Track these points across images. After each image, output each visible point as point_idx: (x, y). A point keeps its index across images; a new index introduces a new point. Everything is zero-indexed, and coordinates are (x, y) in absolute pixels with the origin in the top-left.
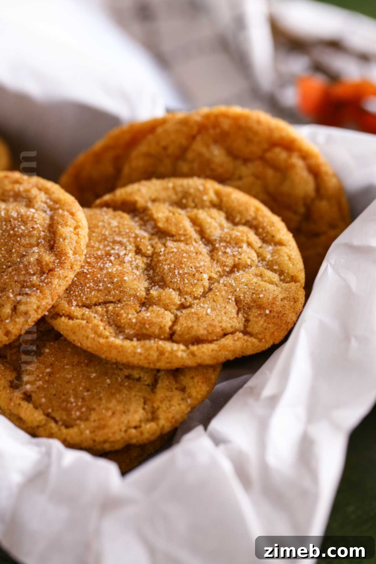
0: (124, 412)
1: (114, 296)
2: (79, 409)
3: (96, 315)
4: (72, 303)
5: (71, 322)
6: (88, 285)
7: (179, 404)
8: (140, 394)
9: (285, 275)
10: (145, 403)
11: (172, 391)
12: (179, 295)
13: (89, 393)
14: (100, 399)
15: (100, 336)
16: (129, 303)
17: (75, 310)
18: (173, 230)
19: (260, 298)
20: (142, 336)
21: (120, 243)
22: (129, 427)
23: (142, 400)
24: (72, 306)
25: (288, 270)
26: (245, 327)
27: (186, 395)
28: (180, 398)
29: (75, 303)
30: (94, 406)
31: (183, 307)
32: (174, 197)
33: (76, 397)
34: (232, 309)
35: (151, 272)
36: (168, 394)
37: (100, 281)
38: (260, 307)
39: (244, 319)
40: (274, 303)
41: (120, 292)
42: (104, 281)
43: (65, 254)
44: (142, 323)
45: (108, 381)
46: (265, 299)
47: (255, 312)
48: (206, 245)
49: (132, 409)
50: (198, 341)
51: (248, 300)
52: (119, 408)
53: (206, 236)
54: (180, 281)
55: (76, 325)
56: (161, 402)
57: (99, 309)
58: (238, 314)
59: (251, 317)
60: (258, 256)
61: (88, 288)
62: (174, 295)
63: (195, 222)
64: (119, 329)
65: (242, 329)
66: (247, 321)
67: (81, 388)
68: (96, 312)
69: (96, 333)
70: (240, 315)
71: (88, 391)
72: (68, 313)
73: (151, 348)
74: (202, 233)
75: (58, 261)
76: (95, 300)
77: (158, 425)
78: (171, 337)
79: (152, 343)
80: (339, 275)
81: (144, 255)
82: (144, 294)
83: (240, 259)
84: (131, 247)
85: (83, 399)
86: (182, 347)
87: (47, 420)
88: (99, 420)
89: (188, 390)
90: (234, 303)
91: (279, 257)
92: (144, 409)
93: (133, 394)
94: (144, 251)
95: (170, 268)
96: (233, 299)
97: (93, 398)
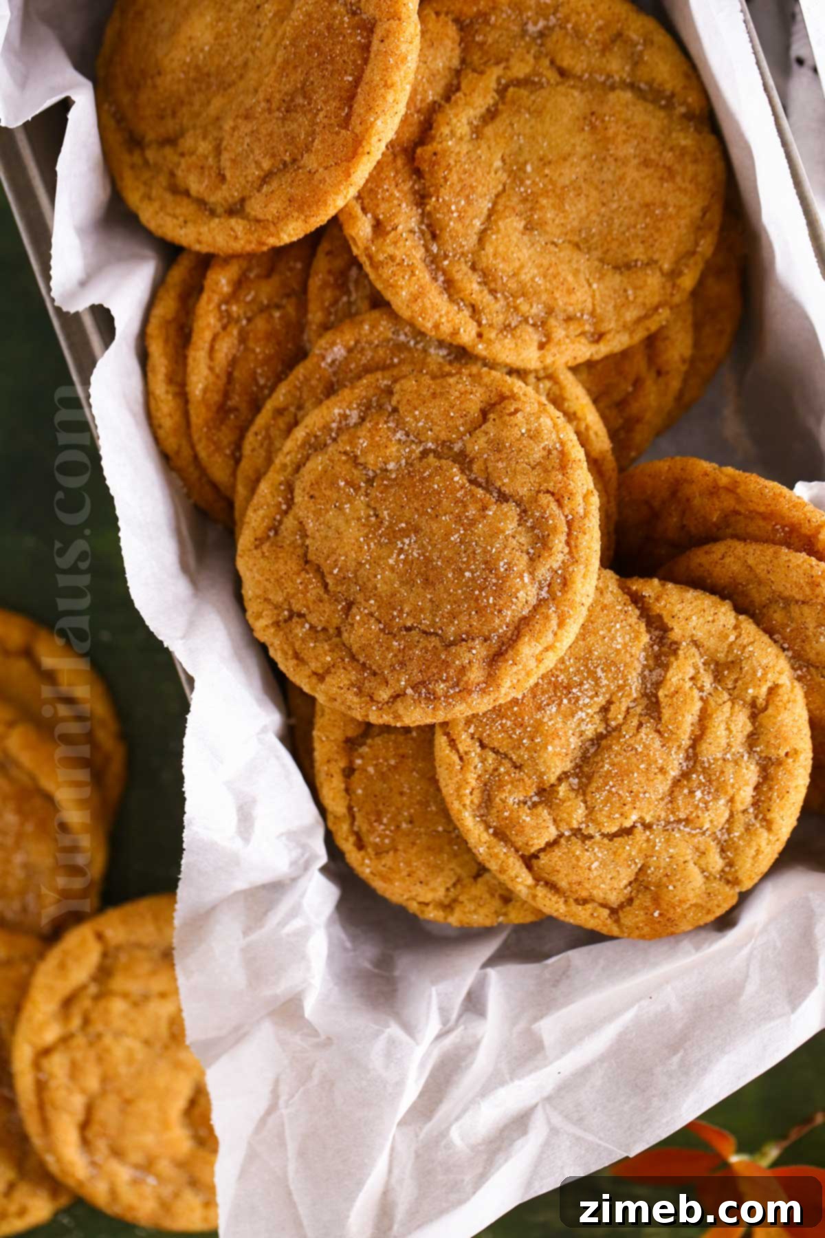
0: (421, 882)
1: (519, 756)
2: (382, 837)
3: (480, 765)
4: (469, 727)
5: (447, 751)
6: (504, 721)
7: (487, 916)
8: (459, 871)
9: (733, 870)
10: (454, 885)
11: (493, 896)
12: (586, 816)
13: (410, 826)
14: (414, 844)
15: (460, 798)
16: (526, 779)
17: (465, 741)
18: (666, 713)
19: (667, 887)
20: (500, 835)
21: (597, 680)
22: (413, 899)
23: (454, 879)
24: (466, 731)
25: (740, 868)
26: (622, 906)
27: (504, 910)
28: (493, 910)
29: (472, 730)
30: (400, 847)
31: (577, 832)
32: (721, 656)
33: (393, 819)
34: (627, 875)
35: (592, 750)
36: (486, 896)
37: (522, 725)
38: (656, 900)
39: (628, 896)
40: (674, 908)
41: (531, 757)
42: (525, 731)
43: (498, 686)
44: (514, 822)
45: (440, 829)
46: (671, 895)
47: (644, 900)
48: (687, 758)
49: (433, 884)
50: (552, 887)
51: (652, 879)
52: (421, 874)
53: (698, 749)
54: (602, 801)
55: (448, 761)
56: (471, 900)
57: (491, 757)
58: (626, 887)
59: (636, 902)
60: (728, 821)
61: (501, 724)
62: (580, 812)
63: (704, 719)
64: (487, 802)
65: (615, 906)
66: (630, 901)
67: (406, 814)
68: (483, 761)
69: (458, 789)
70: (629, 888)
71: (411, 822)
72: (454, 737)
73: (496, 856)
74: (696, 741)
75: (484, 685)
76: (496, 744)
77: (446, 918)
78: (529, 861)
79: (501, 849)
80: (748, 965)
81: (606, 720)
82: (553, 779)
83: (698, 817)
84: (601, 700)
85: (398, 827)
86: (530, 881)
87: (344, 816)
88: (390, 868)
89: (510, 907)
90: (636, 870)
91: (745, 846)
92: (448, 890)
93: (452, 865)
94: (610, 715)
95: (610, 771)
96: (639, 866)
97: (408, 835)
